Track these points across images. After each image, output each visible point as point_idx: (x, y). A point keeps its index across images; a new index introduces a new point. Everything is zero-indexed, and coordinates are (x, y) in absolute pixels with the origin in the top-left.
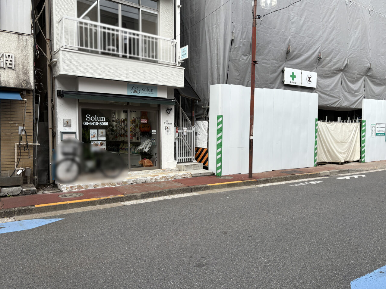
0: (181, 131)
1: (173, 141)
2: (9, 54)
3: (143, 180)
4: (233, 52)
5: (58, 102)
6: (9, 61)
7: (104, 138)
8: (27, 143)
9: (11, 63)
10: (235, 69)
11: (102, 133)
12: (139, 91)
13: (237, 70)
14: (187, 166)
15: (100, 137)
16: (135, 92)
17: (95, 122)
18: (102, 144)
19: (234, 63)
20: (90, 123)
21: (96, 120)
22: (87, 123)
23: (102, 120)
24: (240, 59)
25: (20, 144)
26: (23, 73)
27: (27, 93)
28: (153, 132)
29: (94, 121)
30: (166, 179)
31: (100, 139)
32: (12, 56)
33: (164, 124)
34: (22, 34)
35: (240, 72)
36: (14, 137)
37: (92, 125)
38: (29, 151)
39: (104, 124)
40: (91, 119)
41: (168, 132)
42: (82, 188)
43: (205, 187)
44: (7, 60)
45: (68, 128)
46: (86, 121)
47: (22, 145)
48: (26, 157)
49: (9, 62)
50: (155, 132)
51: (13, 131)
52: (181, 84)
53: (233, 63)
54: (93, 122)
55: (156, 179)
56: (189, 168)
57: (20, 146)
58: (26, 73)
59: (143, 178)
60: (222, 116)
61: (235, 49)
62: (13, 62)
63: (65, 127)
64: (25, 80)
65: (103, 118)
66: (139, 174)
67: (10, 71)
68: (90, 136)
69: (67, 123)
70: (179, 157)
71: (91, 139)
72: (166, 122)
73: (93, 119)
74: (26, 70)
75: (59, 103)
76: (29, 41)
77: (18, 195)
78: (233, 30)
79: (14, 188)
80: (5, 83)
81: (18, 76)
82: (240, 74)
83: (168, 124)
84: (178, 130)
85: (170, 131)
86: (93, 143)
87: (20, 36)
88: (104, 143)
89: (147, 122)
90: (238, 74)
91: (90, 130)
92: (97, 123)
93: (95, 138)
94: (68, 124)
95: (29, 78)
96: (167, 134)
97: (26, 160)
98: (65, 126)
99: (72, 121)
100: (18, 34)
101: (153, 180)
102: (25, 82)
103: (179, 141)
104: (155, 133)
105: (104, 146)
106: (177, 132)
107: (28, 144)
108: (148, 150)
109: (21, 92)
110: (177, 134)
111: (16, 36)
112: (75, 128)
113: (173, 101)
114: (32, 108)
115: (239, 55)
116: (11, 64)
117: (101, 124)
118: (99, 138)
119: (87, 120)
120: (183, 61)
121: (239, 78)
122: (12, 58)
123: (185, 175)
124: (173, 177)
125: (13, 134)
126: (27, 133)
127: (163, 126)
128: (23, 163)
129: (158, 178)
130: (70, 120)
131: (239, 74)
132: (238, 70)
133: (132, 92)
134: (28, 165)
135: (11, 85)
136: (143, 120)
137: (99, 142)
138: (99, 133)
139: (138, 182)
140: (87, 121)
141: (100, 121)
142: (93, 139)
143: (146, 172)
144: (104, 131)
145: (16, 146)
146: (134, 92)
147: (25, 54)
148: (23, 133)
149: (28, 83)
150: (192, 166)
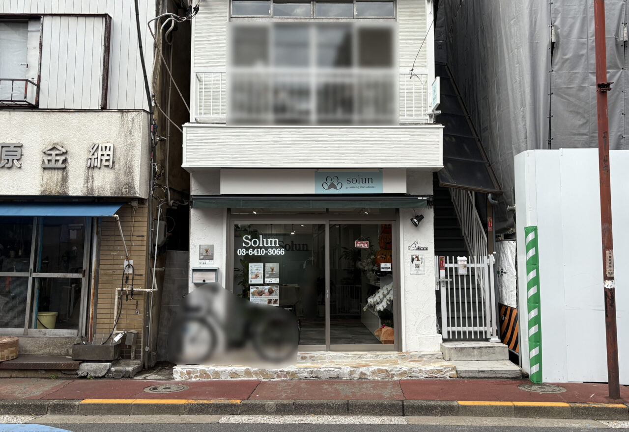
0: (453, 265)
1: (434, 287)
2: (106, 145)
3: (331, 372)
4: (560, 72)
5: (193, 216)
6: (106, 155)
7: (277, 281)
8: (132, 288)
9: (108, 158)
10: (571, 111)
11: (273, 270)
12: (340, 185)
13: (578, 113)
14: (462, 349)
15: (268, 278)
16: (332, 186)
17: (259, 250)
18: (271, 292)
19: (566, 96)
20: (250, 251)
21: (261, 245)
22: (244, 252)
23: (273, 245)
24: (586, 85)
25: (122, 290)
26: (125, 173)
27: (139, 203)
28: (382, 268)
29: (258, 247)
30: (388, 376)
31: (268, 282)
32: (110, 147)
33: (409, 249)
34: (128, 111)
35: (586, 115)
36: (116, 278)
37: (254, 254)
38: (137, 301)
39: (276, 252)
40: (251, 243)
41: (418, 266)
42: (208, 376)
43: (444, 408)
44: (102, 155)
45: (208, 261)
46: (242, 248)
47: (125, 290)
48: (133, 312)
49: (104, 158)
50: (389, 268)
51: (116, 267)
52: (436, 160)
53: (562, 97)
54: (256, 250)
55: (361, 372)
56: (466, 356)
57: (122, 293)
58: (129, 172)
59: (333, 369)
60: (535, 229)
61: (563, 63)
62: (111, 156)
63: (202, 259)
64: (126, 184)
65: (275, 242)
66: (340, 357)
67: (107, 170)
68: (250, 276)
69: (207, 251)
70: (448, 326)
71: (251, 281)
72: (414, 246)
73: (255, 242)
74: (129, 167)
75: (195, 216)
76: (136, 121)
77: (103, 377)
78: (553, 19)
79: (98, 365)
80: (99, 191)
81: (117, 178)
82: (587, 121)
83: (419, 249)
84: (446, 263)
85: (424, 266)
86: (255, 289)
87: (125, 113)
88: (276, 289)
89: (370, 246)
90: (581, 123)
91: (250, 265)
92: (263, 251)
93: (258, 279)
94: (208, 254)
95: (133, 180)
96: (415, 272)
97: (133, 317)
98: (202, 257)
99: (215, 248)
100: (122, 112)
101: (356, 376)
102: (127, 186)
103: (447, 289)
104: (390, 270)
105: (276, 295)
106: (441, 267)
107: (135, 289)
108: (385, 306)
109: (129, 204)
110: (443, 273)
111: (119, 115)
112: (220, 261)
113: (422, 200)
114: (145, 229)
115: (578, 75)
116: (107, 160)
117: (271, 252)
118: (266, 279)
119: (244, 245)
120: (439, 112)
121: (585, 131)
122: (110, 150)
123: (439, 371)
124: (405, 373)
125: (115, 273)
126: (135, 271)
127: (405, 253)
128: (128, 321)
129: (366, 372)
130: (212, 246)
131: (585, 121)
132: (581, 111)
133: (326, 187)
134: (134, 326)
135: (107, 193)
136: (359, 242)
137: (267, 287)
138: (266, 270)
139: (319, 376)
140: (245, 247)
141: (269, 247)
142: (254, 282)
143: (357, 357)
144: (276, 266)
145: (117, 293)
146: (329, 188)
147: (129, 142)
148: (131, 271)
149: (130, 186)
150: (476, 352)
